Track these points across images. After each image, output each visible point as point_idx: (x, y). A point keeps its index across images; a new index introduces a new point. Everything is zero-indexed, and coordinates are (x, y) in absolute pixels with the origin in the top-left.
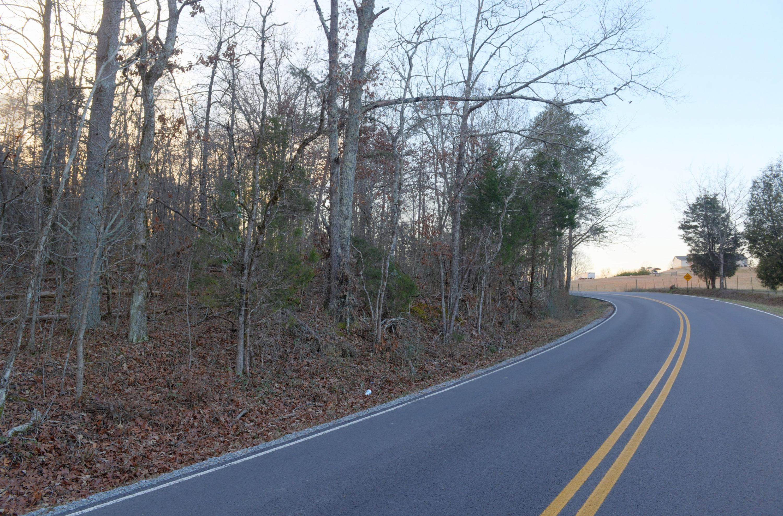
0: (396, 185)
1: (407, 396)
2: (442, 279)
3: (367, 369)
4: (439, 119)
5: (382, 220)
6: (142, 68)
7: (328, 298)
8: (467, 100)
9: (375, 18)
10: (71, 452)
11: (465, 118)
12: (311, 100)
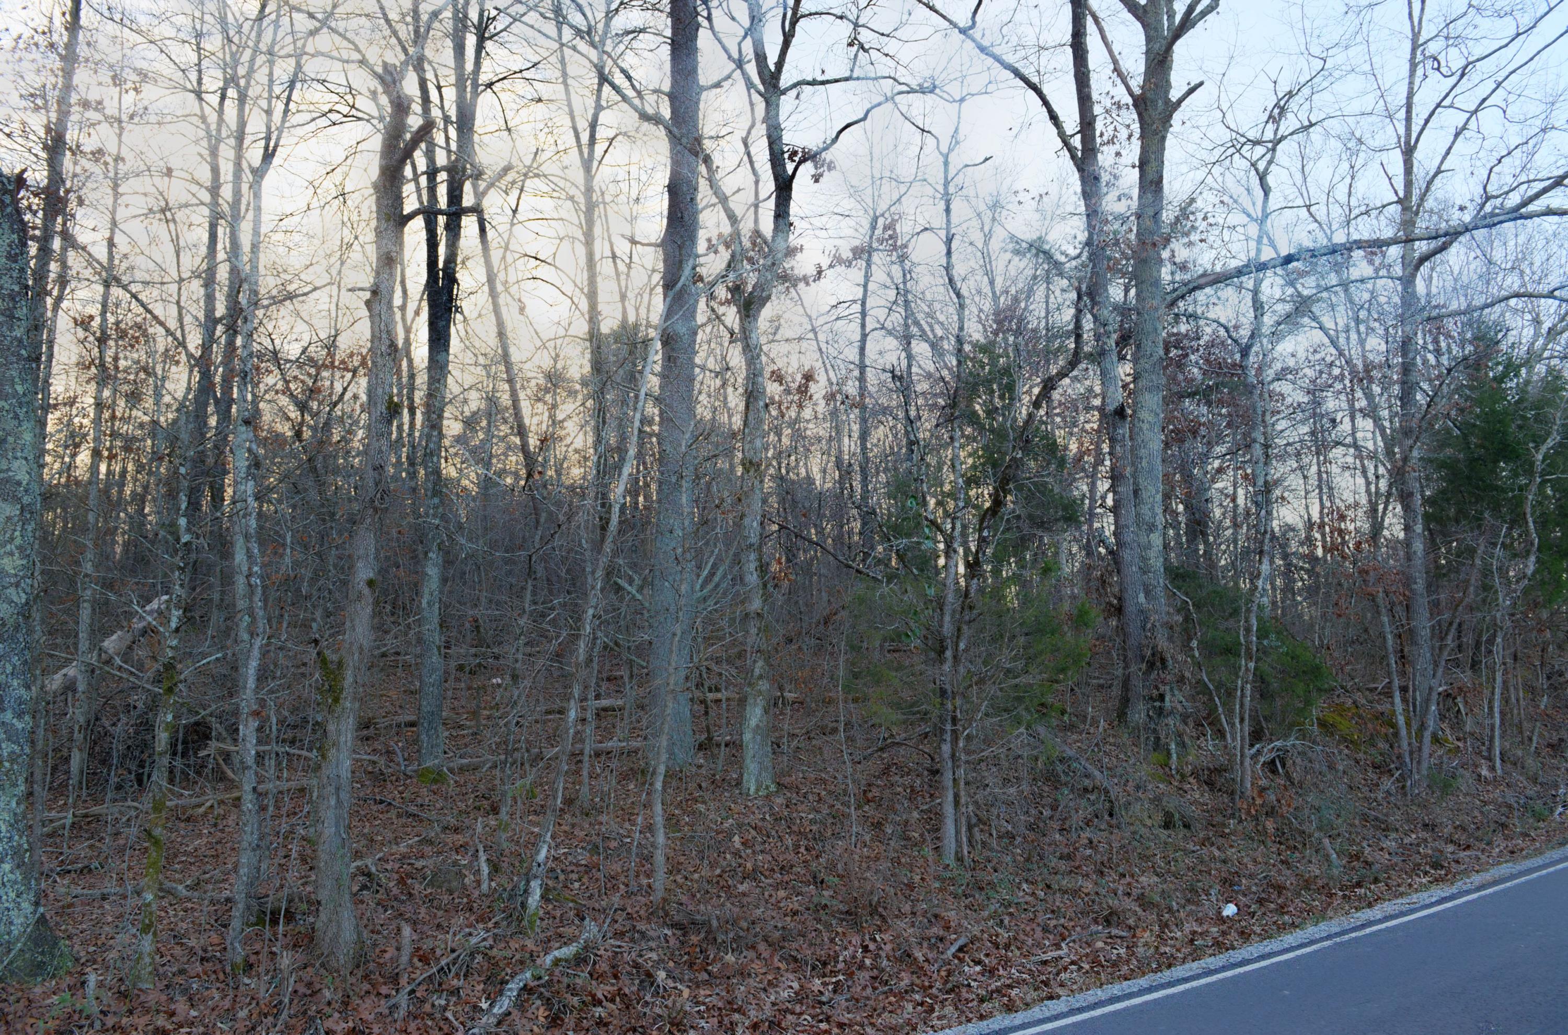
0: (1258, 450)
1: (1323, 926)
2: (1391, 649)
3: (1223, 856)
4: (1346, 291)
5: (1236, 525)
6: (736, 290)
7: (1125, 701)
8: (1409, 240)
9: (1175, 110)
10: (647, 1003)
11: (1408, 281)
12: (1058, 297)
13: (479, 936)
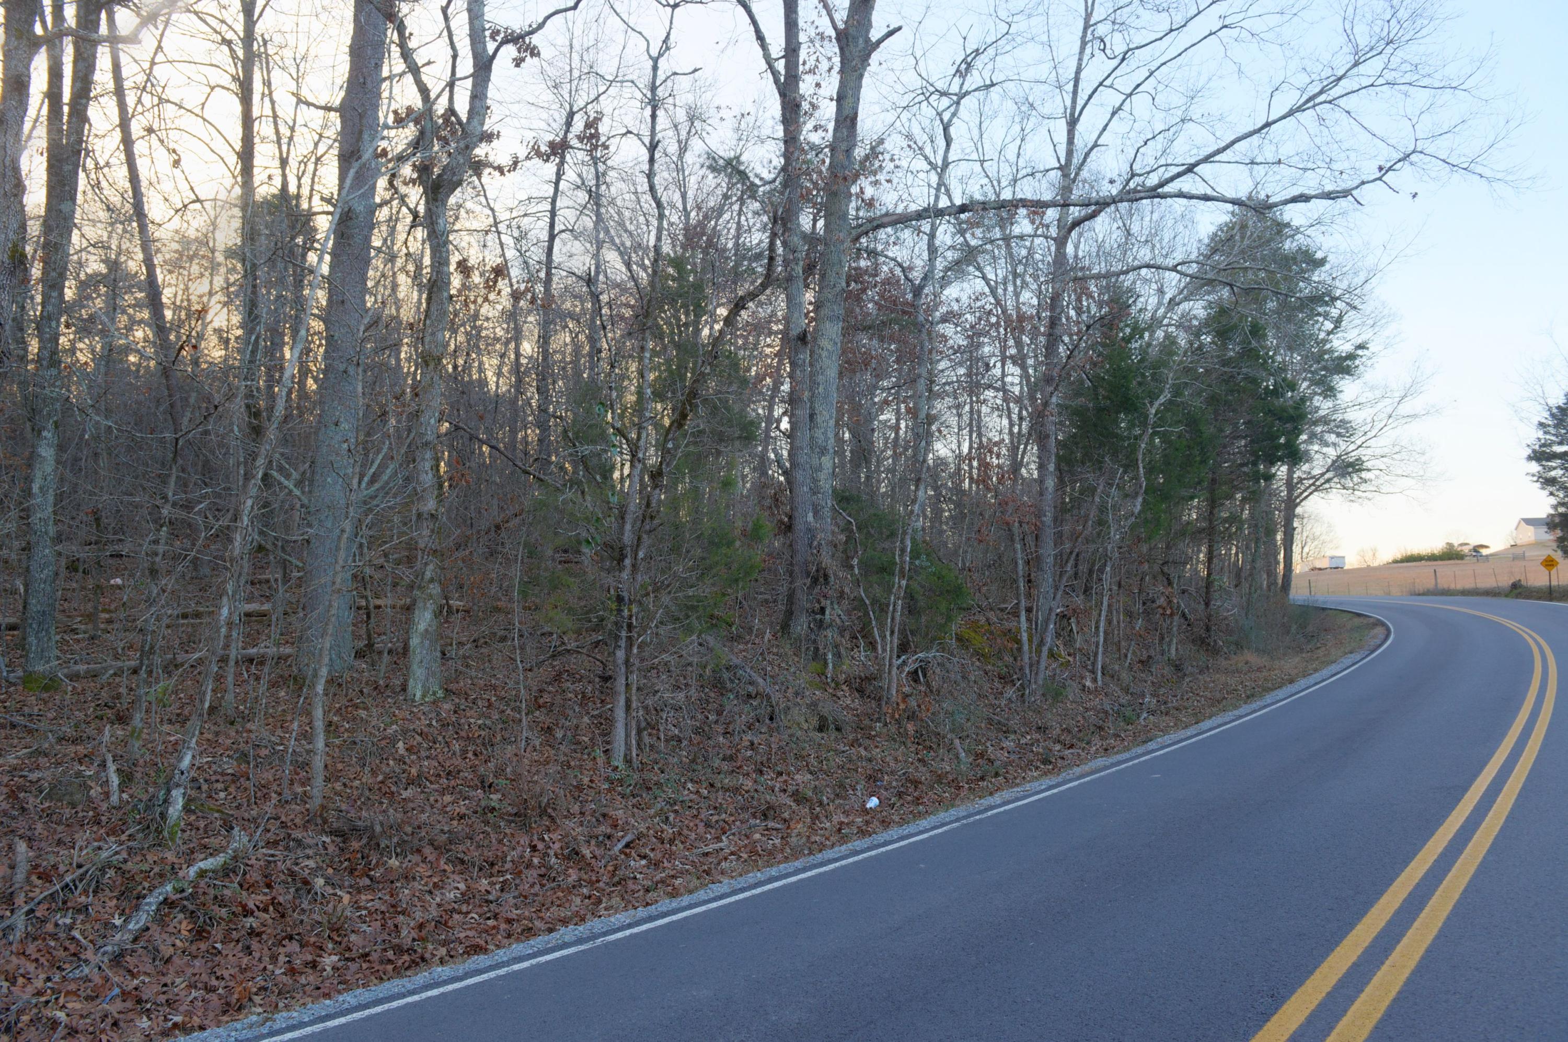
0: (922, 384)
1: (953, 812)
2: (1021, 573)
3: (869, 756)
4: (1008, 246)
5: (896, 456)
6: (423, 170)
7: (789, 614)
8: (1066, 205)
9: (874, 49)
10: (303, 910)
11: (1061, 242)
12: (749, 219)
13: (111, 850)
